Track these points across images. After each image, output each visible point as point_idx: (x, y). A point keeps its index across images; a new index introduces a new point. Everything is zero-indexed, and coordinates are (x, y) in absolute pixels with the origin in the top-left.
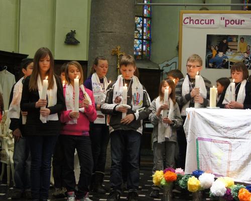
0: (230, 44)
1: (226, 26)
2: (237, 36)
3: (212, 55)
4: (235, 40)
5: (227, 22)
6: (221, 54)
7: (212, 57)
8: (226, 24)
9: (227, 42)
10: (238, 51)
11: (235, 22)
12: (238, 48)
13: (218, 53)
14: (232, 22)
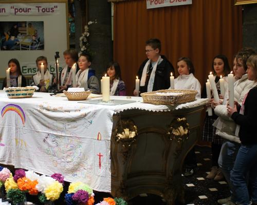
0: (20, 29)
1: (15, 14)
2: (25, 23)
3: (5, 39)
4: (24, 25)
5: (17, 11)
6: (13, 38)
7: (5, 41)
8: (15, 12)
9: (17, 27)
10: (27, 35)
11: (23, 10)
12: (27, 32)
13: (10, 37)
14: (21, 11)
